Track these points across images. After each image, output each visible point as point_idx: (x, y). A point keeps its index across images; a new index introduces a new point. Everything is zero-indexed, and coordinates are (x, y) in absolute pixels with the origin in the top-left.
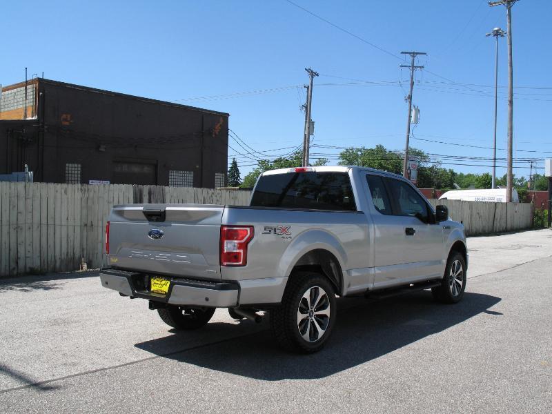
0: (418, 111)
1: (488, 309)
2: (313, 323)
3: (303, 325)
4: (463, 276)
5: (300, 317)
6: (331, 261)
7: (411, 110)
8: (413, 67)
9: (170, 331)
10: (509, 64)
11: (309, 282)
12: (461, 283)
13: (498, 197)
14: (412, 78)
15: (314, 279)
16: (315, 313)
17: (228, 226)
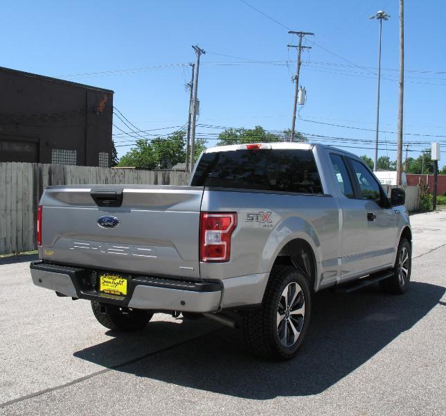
0: (304, 92)
1: (441, 300)
2: (289, 324)
3: (281, 329)
4: (408, 265)
5: (279, 318)
6: (303, 252)
7: (297, 91)
8: (301, 47)
9: (107, 334)
10: (400, 47)
11: (288, 278)
12: (406, 271)
13: (388, 180)
14: (299, 58)
15: (292, 275)
16: (291, 313)
17: (209, 213)
